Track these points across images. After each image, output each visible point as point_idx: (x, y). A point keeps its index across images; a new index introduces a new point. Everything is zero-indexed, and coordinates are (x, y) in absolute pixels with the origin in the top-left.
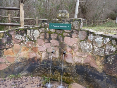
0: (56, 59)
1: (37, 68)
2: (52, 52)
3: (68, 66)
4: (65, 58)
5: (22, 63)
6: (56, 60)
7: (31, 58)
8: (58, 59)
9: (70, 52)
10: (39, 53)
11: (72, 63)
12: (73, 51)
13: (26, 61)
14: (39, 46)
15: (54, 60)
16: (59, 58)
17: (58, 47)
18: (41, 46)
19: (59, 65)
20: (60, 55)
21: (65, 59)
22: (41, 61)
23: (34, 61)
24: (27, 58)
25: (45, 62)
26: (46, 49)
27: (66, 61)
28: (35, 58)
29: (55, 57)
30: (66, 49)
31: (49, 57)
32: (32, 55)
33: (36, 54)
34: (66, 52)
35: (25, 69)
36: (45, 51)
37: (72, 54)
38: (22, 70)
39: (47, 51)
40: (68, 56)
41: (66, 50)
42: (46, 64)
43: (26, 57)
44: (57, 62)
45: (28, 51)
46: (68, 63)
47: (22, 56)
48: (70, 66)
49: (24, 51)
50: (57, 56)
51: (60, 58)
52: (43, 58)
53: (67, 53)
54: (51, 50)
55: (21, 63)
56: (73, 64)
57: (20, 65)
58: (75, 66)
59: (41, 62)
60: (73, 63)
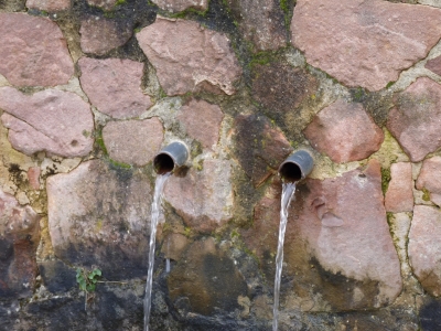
0: (203, 230)
2: (164, 163)
3: (341, 314)
4: (307, 219)
6: (209, 245)
8: (224, 235)
9: (363, 153)
10: (15, 169)
11: (379, 274)
12: (389, 145)
14: (18, 98)
15: (179, 242)
16: (243, 225)
17: (229, 102)
18: (38, 96)
19: (242, 300)
20: (247, 188)
21: (306, 231)
22: (44, 254)
25: (85, 275)
26: (99, 129)
27: (315, 262)
29: (191, 211)
30: (314, 119)
31: (132, 218)
34: (310, 163)
36: (86, 144)
37: (386, 178)
39: (99, 148)
40: (333, 197)
41: (311, 133)
42: (99, 289)
44: (216, 264)
46: (334, 282)
48: (364, 311)
50: (218, 199)
51: (249, 224)
52: (66, 222)
53: (323, 174)
54: (145, 137)
56: (389, 292)
58: (412, 305)
59: (40, 270)
60: (388, 274)
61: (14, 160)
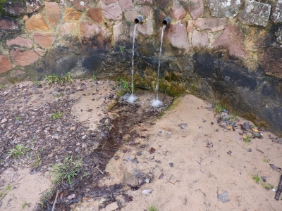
0: (146, 37)
1: (104, 60)
2: (137, 21)
3: (176, 56)
4: (169, 34)
5: (70, 50)
6: (148, 41)
7: (88, 36)
8: (151, 38)
9: (182, 17)
10: (106, 24)
11: (185, 47)
12: (188, 15)
13: (79, 44)
14: (105, 6)
15: (141, 40)
16: (155, 36)
17: (152, 6)
18: (110, 6)
19: (155, 53)
20: (156, 27)
21: (169, 37)
22: (113, 43)
23: (96, 45)
24: (79, 37)
25: (122, 48)
26: (123, 13)
27: (171, 44)
28: (99, 38)
29: (144, 33)
30: (171, 9)
31: (131, 35)
32: (90, 29)
33: (100, 28)
34: (169, 20)
35: (79, 64)
36: (121, 17)
37: (187, 24)
38: (71, 66)
39: (124, 18)
40: (175, 29)
41: (170, 13)
42: (125, 51)
43: (76, 35)
44: (149, 45)
45: (81, 20)
46: (175, 49)
47: (68, 33)
48: (181, 56)
49: (71, 21)
50: (150, 31)
51: (157, 36)
52: (117, 36)
53: (173, 23)
54: (133, 15)
55: (67, 48)
56: (187, 51)
57: (67, 53)
58: (192, 54)
59: (113, 47)
60: (187, 47)
61: (105, 21)
